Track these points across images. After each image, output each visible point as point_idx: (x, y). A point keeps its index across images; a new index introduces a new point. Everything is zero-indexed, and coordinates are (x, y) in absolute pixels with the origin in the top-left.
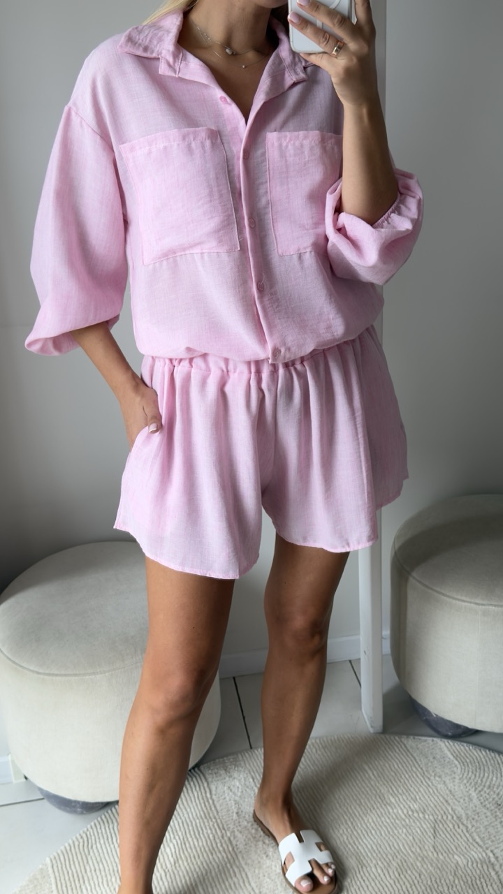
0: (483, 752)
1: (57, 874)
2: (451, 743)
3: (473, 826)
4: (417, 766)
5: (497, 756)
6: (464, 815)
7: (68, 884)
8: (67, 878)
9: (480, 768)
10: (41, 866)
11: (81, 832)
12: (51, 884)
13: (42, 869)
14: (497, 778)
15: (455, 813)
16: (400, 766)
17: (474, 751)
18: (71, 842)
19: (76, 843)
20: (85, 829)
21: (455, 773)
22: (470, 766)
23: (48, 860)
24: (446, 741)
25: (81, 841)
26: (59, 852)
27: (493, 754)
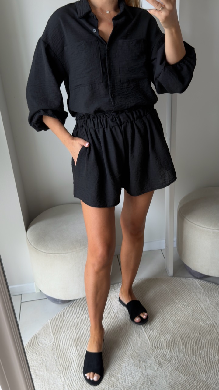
0: (212, 284)
1: (52, 326)
2: (200, 281)
3: (207, 312)
4: (186, 289)
5: (217, 286)
6: (204, 307)
7: (56, 330)
8: (56, 327)
9: (210, 290)
10: (46, 323)
11: (61, 311)
12: (50, 329)
14: (217, 294)
15: (200, 307)
16: (180, 289)
17: (208, 284)
18: (57, 314)
19: (59, 315)
20: (63, 310)
21: (201, 292)
22: (207, 289)
23: (49, 321)
24: (198, 280)
25: (61, 314)
26: (53, 318)
27: (215, 285)
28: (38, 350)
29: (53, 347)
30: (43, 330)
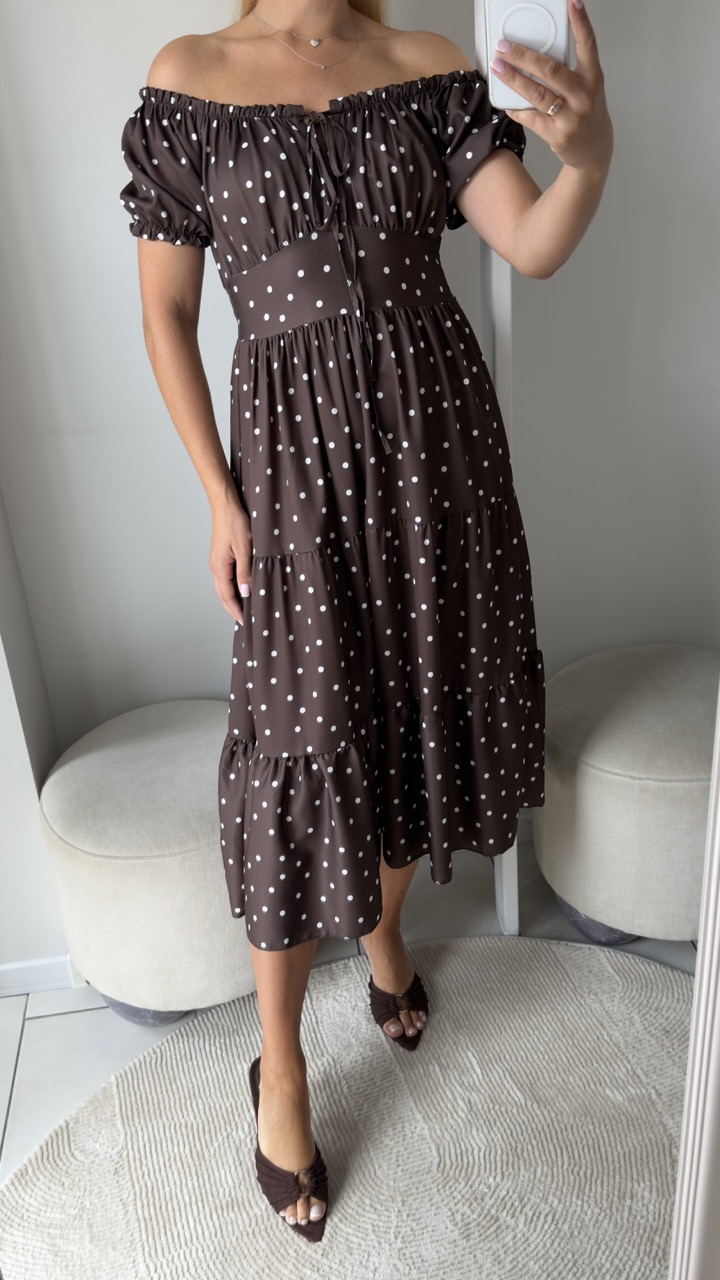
0: (653, 967)
2: (613, 954)
7: (135, 1107)
9: (647, 987)
10: (104, 1085)
11: (155, 1046)
12: (114, 1106)
13: (104, 1088)
14: (667, 999)
15: (611, 1040)
16: (546, 979)
17: (641, 965)
18: (141, 1058)
19: (148, 1060)
20: (160, 1043)
21: (614, 991)
22: (634, 982)
23: (113, 1077)
24: (606, 949)
25: (154, 1056)
26: (127, 1069)
27: (664, 970)
28: (70, 1171)
29: (118, 1163)
30: (91, 1108)
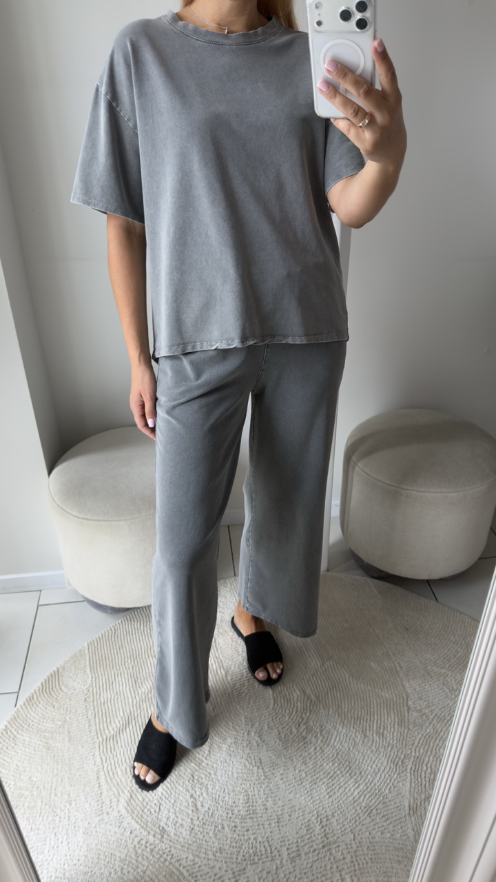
0: (399, 590)
1: (91, 654)
2: (378, 583)
3: (387, 643)
6: (381, 634)
7: (98, 662)
8: (97, 657)
9: (396, 602)
10: (80, 648)
11: (111, 626)
12: (86, 661)
13: (80, 651)
14: (407, 610)
15: (375, 631)
18: (103, 632)
19: (107, 634)
20: (114, 625)
21: (377, 604)
22: (388, 599)
23: (86, 644)
24: (374, 580)
25: (110, 632)
26: (94, 639)
28: (59, 699)
29: (86, 695)
30: (72, 661)
